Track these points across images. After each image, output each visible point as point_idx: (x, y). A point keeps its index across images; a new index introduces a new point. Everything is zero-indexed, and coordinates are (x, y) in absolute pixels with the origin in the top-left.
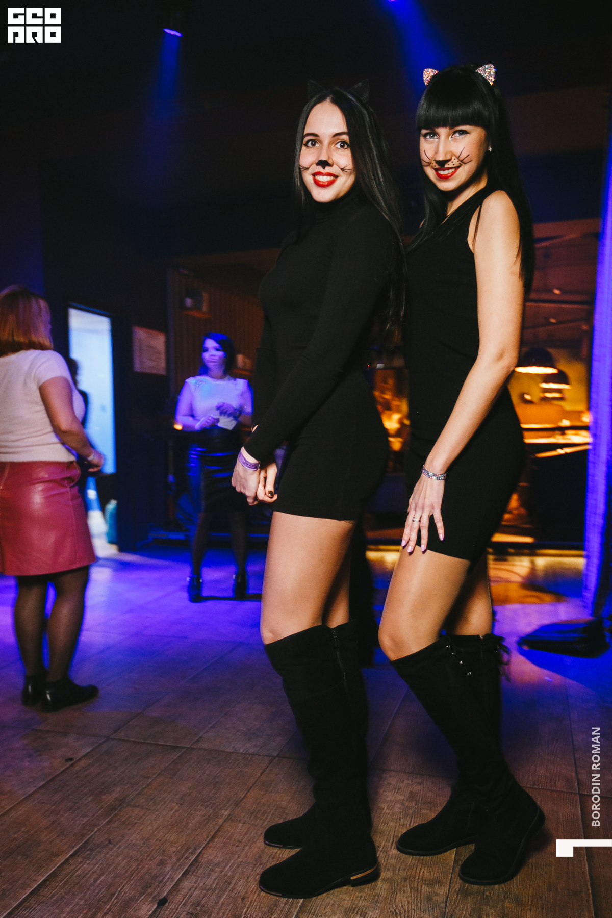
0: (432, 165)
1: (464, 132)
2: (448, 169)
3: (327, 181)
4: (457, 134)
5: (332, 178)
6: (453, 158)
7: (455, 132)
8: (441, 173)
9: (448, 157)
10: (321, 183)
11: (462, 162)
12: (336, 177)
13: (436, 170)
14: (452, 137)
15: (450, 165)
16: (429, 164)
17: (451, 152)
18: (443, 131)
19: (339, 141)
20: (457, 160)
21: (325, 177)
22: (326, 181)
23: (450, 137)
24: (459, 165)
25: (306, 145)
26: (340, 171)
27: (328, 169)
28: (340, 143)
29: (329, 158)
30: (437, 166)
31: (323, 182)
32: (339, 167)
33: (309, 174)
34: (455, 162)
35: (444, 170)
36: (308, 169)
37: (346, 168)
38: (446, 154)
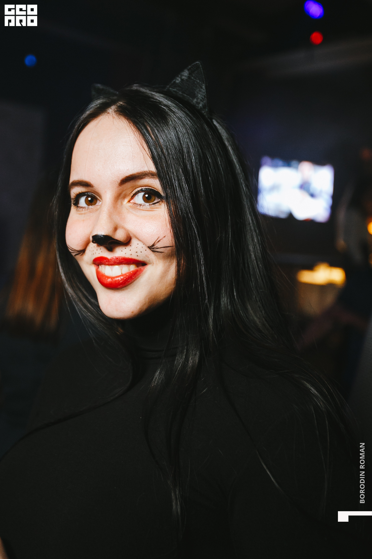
3: (122, 275)
5: (132, 268)
10: (109, 280)
12: (140, 264)
19: (139, 189)
21: (116, 267)
22: (120, 274)
25: (77, 203)
26: (149, 251)
27: (121, 252)
28: (141, 194)
29: (116, 229)
31: (112, 278)
32: (144, 244)
33: (87, 263)
36: (83, 251)
37: (158, 245)
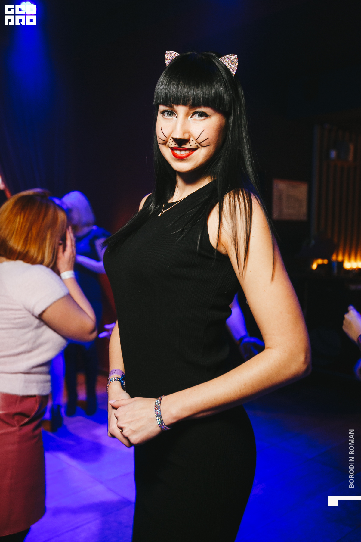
0: (168, 143)
1: (204, 115)
2: (186, 149)
4: (197, 115)
6: (191, 139)
7: (195, 113)
8: (177, 152)
9: (186, 136)
11: (200, 145)
13: (173, 149)
14: (191, 117)
15: (188, 146)
16: (165, 143)
17: (189, 132)
18: (181, 110)
20: (195, 142)
23: (190, 117)
24: (196, 147)
30: (174, 145)
34: (192, 144)
35: (181, 150)
38: (184, 133)
